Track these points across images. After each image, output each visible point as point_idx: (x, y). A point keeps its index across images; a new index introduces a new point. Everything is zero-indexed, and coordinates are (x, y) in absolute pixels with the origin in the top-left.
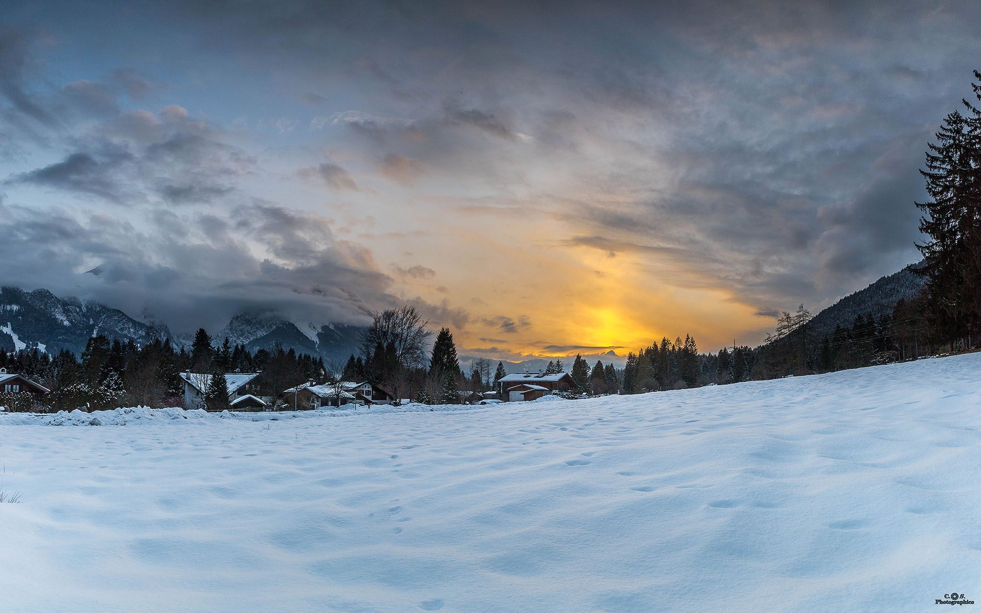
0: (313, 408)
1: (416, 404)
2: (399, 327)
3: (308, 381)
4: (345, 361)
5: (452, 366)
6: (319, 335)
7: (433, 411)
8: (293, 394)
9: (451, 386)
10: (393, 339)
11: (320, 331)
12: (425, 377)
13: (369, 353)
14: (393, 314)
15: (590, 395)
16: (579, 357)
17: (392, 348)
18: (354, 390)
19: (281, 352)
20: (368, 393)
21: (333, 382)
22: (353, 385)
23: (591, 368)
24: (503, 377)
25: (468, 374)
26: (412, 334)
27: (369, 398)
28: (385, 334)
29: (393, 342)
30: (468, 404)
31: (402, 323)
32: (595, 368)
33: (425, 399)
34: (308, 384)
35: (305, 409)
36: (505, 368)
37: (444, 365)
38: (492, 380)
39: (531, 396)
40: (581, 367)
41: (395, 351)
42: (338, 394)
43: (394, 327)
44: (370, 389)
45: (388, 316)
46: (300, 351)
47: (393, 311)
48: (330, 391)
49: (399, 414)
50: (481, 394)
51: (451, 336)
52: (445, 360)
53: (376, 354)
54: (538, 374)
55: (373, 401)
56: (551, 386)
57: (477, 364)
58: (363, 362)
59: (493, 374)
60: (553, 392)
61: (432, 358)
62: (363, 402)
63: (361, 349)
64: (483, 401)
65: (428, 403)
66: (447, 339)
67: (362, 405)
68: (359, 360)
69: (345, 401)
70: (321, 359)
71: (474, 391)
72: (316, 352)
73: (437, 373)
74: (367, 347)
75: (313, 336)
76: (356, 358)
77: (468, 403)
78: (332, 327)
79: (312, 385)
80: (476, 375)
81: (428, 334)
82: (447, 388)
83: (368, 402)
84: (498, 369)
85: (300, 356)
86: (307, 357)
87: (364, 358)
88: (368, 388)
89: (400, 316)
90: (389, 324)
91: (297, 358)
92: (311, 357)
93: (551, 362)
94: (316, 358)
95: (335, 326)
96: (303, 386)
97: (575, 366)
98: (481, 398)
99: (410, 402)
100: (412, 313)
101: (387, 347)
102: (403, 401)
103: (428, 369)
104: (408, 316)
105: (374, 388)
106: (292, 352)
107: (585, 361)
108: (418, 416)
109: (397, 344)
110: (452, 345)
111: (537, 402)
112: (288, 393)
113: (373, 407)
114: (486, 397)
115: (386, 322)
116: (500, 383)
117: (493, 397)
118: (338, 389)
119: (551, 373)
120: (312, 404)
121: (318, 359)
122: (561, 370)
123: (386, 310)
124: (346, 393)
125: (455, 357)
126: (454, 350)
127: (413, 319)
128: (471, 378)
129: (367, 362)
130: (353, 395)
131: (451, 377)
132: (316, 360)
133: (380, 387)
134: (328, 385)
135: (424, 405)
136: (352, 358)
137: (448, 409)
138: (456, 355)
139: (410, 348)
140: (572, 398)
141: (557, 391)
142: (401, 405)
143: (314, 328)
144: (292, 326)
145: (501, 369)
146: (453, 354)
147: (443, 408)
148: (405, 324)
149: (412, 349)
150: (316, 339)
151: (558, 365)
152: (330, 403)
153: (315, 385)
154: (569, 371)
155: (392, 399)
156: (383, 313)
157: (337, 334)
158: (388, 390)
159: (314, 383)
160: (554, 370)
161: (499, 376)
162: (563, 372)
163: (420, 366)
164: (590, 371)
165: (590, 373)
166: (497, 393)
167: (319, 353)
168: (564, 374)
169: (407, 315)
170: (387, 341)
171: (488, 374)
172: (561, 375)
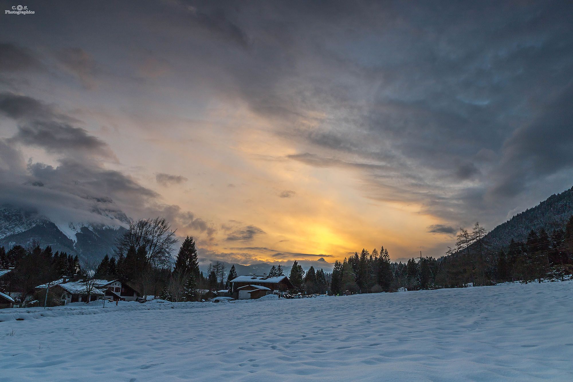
0: (63, 304)
1: (159, 300)
2: (151, 234)
3: (62, 277)
4: (100, 260)
5: (194, 268)
6: (77, 235)
7: (173, 308)
8: (44, 290)
9: (191, 285)
10: (144, 243)
11: (79, 231)
12: (169, 276)
13: (122, 255)
14: (147, 223)
15: (304, 295)
16: (296, 263)
17: (143, 251)
18: (105, 287)
19: (38, 249)
20: (117, 290)
21: (86, 279)
22: (105, 282)
23: (306, 271)
24: (235, 278)
25: (206, 275)
26: (161, 241)
27: (118, 294)
28: (138, 239)
29: (144, 247)
30: (204, 302)
31: (154, 231)
32: (308, 272)
33: (168, 296)
34: (61, 281)
35: (55, 305)
36: (237, 270)
37: (187, 267)
38: (225, 280)
39: (256, 295)
40: (298, 271)
41: (146, 253)
42: (89, 291)
43: (146, 234)
44: (120, 286)
45: (142, 224)
46: (57, 249)
47: (147, 221)
48: (82, 288)
49: (144, 312)
50: (215, 292)
51: (194, 244)
52: (187, 263)
53: (128, 255)
54: (263, 276)
55: (122, 297)
56: (273, 286)
57: (214, 266)
58: (116, 262)
59: (227, 274)
60: (274, 292)
61: (177, 261)
62: (112, 297)
63: (115, 251)
64: (217, 298)
65: (170, 300)
66: (190, 245)
67: (111, 301)
68: (113, 260)
69: (95, 297)
70: (76, 257)
71: (210, 290)
72: (73, 249)
73: (179, 276)
74: (121, 249)
75: (71, 235)
76: (110, 257)
77: (204, 300)
78: (91, 229)
79: (64, 282)
80: (213, 276)
81: (174, 241)
82: (188, 287)
83: (116, 298)
84: (231, 271)
85: (57, 253)
86: (63, 255)
87: (117, 259)
88: (118, 285)
89: (153, 225)
90: (142, 231)
91: (53, 256)
92: (68, 256)
93: (274, 266)
94: (72, 256)
95: (94, 228)
96: (56, 283)
97: (292, 271)
98: (215, 296)
99: (155, 298)
100: (163, 223)
101: (138, 250)
102: (149, 297)
103: (172, 270)
104: (160, 225)
105: (123, 285)
106: (49, 250)
107: (300, 266)
108: (160, 313)
109: (147, 248)
110: (194, 251)
111: (261, 301)
112: (39, 289)
113: (121, 303)
114: (219, 295)
115: (140, 230)
116: (232, 283)
117: (225, 295)
118: (90, 286)
119: (273, 276)
120: (62, 300)
121: (74, 257)
122: (281, 273)
123: (141, 220)
124: (97, 290)
125: (196, 261)
126: (195, 255)
127: (164, 229)
128: (208, 278)
129: (120, 262)
130: (103, 292)
131: (191, 278)
132: (72, 258)
133: (129, 284)
134: (80, 282)
135: (166, 302)
136: (106, 258)
137: (187, 307)
138: (197, 259)
139: (159, 253)
140: (290, 298)
141: (277, 291)
142: (146, 301)
143: (74, 228)
144: (53, 226)
145: (233, 271)
146: (195, 258)
147: (183, 305)
148: (156, 232)
149: (161, 252)
150: (74, 239)
151: (279, 269)
152: (80, 299)
153: (68, 282)
154: (287, 274)
155: (138, 295)
156: (138, 222)
157: (95, 235)
158: (136, 288)
159: (67, 280)
160: (276, 273)
161: (231, 277)
162: (283, 275)
163: (166, 267)
164: (305, 275)
165: (304, 276)
166: (228, 292)
167: (76, 251)
168: (284, 277)
169: (158, 224)
170: (139, 245)
171: (223, 275)
172: (281, 278)
